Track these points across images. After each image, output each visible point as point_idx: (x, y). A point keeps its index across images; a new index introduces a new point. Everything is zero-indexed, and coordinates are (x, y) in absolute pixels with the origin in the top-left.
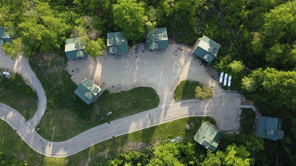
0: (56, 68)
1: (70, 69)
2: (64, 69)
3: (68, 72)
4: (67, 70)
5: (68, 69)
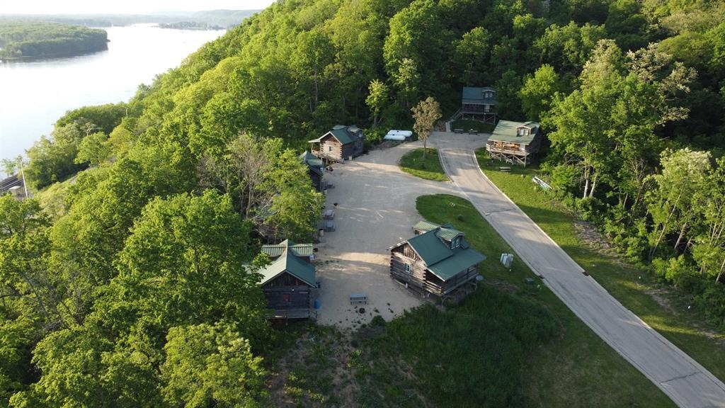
0: (340, 370)
1: (351, 319)
2: (349, 338)
3: (364, 326)
4: (354, 329)
5: (349, 324)
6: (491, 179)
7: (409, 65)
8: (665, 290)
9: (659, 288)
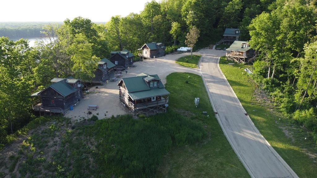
1: (82, 116)
2: (73, 125)
3: (85, 120)
4: (79, 121)
5: (79, 118)
6: (221, 69)
7: (192, 14)
8: (295, 128)
9: (291, 126)
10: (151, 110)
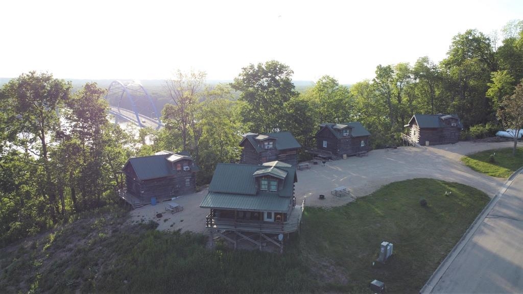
10: (245, 238)
